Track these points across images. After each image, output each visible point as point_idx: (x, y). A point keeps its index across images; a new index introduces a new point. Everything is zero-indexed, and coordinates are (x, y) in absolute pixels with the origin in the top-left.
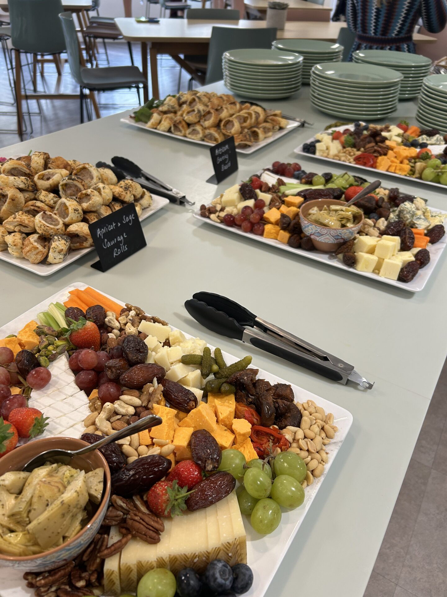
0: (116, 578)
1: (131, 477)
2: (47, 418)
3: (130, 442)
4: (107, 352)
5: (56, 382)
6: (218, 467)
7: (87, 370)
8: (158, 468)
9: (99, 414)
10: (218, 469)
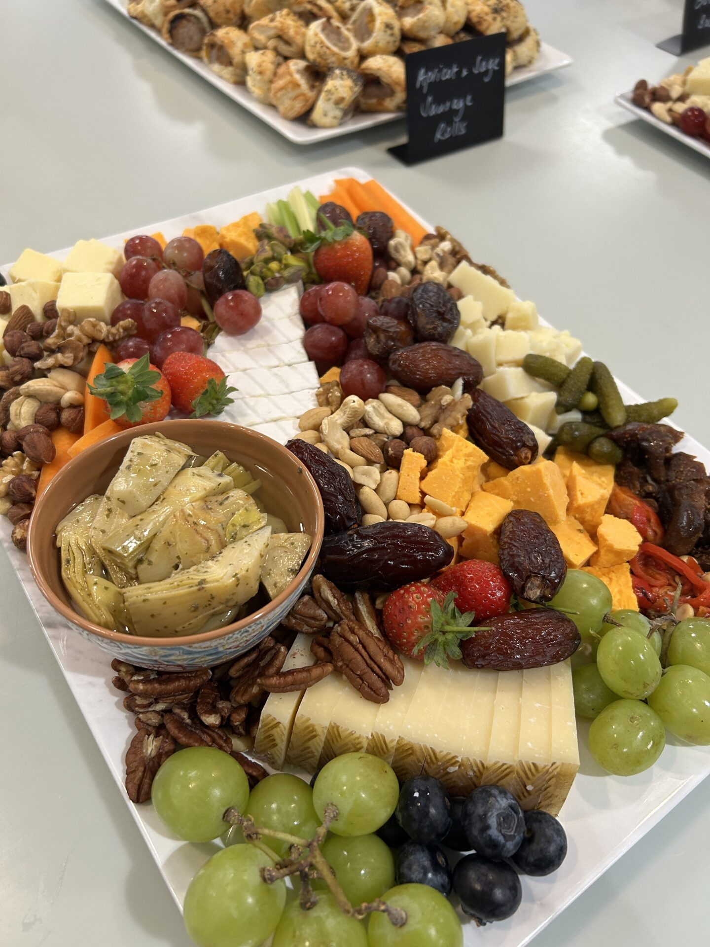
0: (281, 736)
1: (363, 552)
2: (233, 389)
3: (379, 485)
4: (377, 303)
5: (267, 331)
6: (550, 599)
7: (331, 323)
8: (425, 556)
9: (332, 413)
10: (547, 604)
